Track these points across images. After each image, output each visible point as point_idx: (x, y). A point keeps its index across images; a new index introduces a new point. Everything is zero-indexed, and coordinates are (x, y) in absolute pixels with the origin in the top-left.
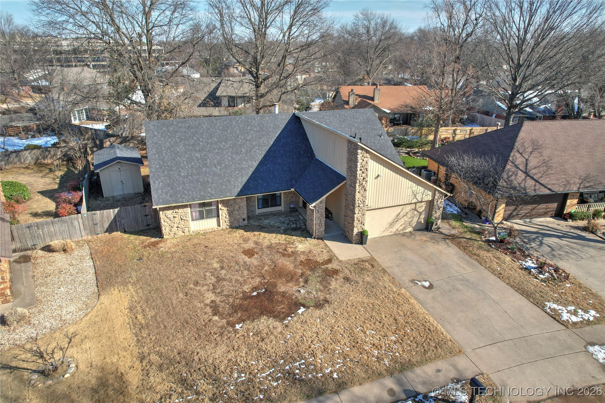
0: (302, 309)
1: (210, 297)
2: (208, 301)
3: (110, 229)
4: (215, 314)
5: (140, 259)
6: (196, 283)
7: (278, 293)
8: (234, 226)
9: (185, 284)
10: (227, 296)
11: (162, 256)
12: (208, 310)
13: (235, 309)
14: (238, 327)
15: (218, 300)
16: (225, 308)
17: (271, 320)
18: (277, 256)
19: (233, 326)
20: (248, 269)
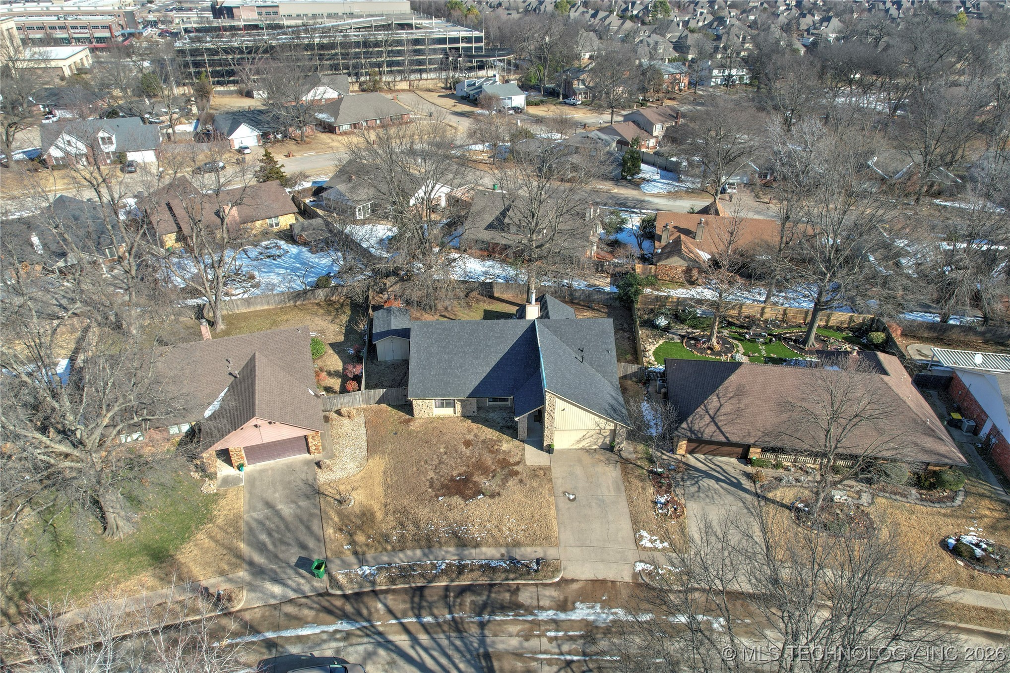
0: (481, 496)
1: (431, 474)
2: (429, 478)
3: (379, 402)
4: (430, 487)
5: (396, 434)
6: (426, 462)
7: (472, 481)
8: (465, 416)
9: (419, 462)
10: (442, 476)
11: (410, 434)
12: (428, 483)
13: (443, 486)
14: (440, 498)
15: (435, 477)
16: (437, 485)
17: (460, 499)
18: (485, 451)
19: (438, 497)
20: (461, 458)
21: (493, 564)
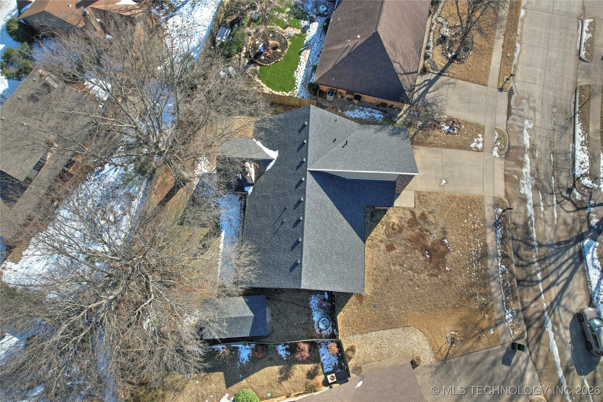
0: (446, 241)
4: (437, 276)
5: (375, 306)
7: (432, 246)
12: (433, 278)
14: (448, 269)
16: (434, 271)
17: (449, 255)
21: (499, 236)
